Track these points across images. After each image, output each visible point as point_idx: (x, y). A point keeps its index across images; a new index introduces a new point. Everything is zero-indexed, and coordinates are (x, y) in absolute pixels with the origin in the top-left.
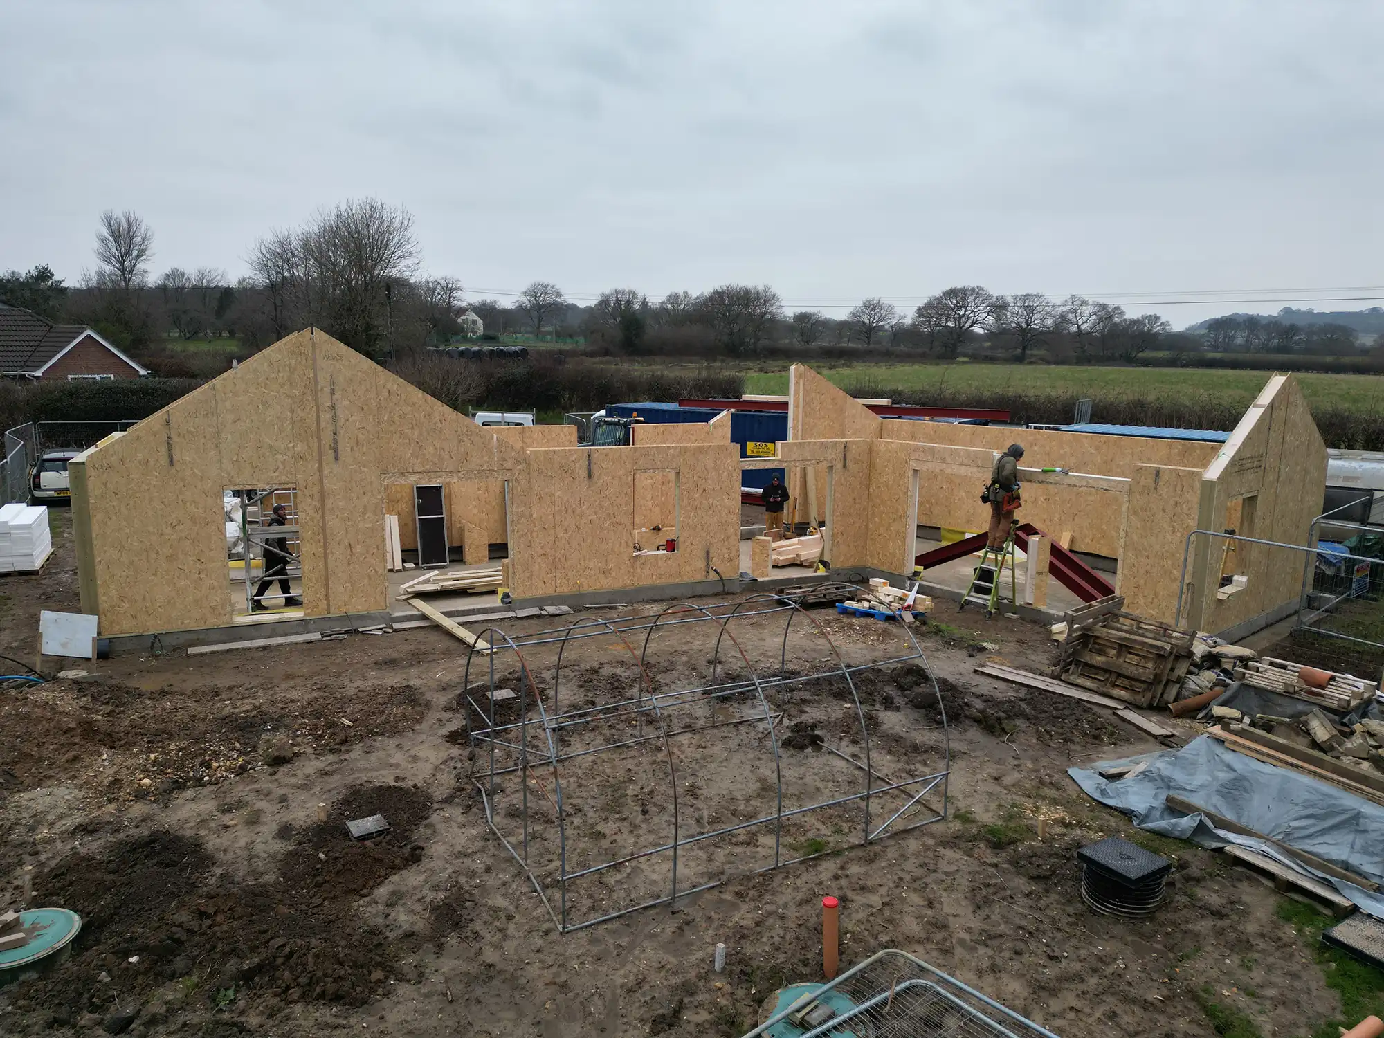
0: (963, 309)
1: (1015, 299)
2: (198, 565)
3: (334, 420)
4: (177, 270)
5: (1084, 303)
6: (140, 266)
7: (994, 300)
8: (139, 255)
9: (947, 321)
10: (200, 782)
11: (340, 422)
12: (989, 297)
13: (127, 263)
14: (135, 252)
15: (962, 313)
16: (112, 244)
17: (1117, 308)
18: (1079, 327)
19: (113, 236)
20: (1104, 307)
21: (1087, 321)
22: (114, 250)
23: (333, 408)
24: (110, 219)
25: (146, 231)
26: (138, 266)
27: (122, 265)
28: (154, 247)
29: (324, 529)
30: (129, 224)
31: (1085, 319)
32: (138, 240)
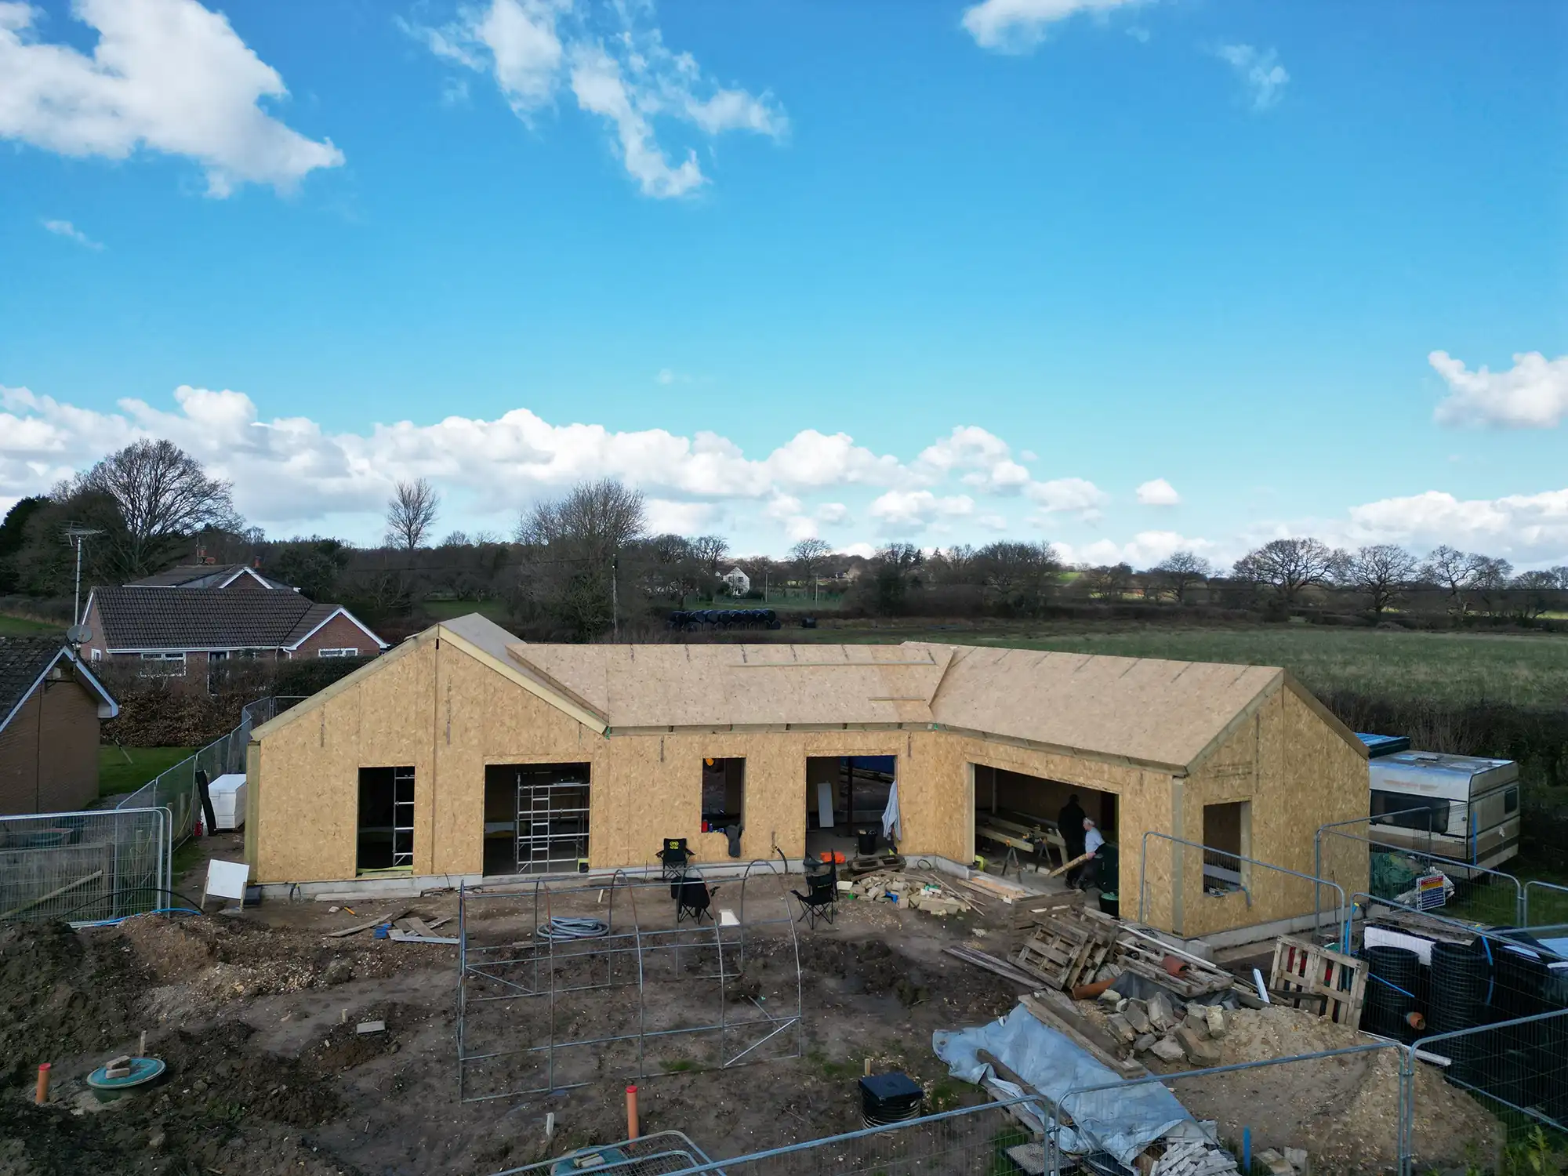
0: (1293, 565)
1: (1363, 552)
2: (333, 828)
3: (449, 711)
4: (458, 533)
5: (1457, 555)
6: (425, 530)
7: (1330, 555)
8: (426, 519)
9: (1273, 577)
10: (278, 992)
11: (453, 714)
12: (1324, 550)
13: (413, 527)
14: (422, 517)
15: (1292, 568)
16: (402, 511)
17: (1502, 562)
18: (1453, 583)
19: (403, 502)
20: (1484, 560)
21: (1464, 577)
22: (403, 515)
23: (448, 702)
24: (403, 486)
25: (434, 496)
26: (423, 529)
27: (409, 529)
28: (439, 512)
29: (434, 800)
30: (419, 490)
31: (1460, 574)
32: (425, 505)
